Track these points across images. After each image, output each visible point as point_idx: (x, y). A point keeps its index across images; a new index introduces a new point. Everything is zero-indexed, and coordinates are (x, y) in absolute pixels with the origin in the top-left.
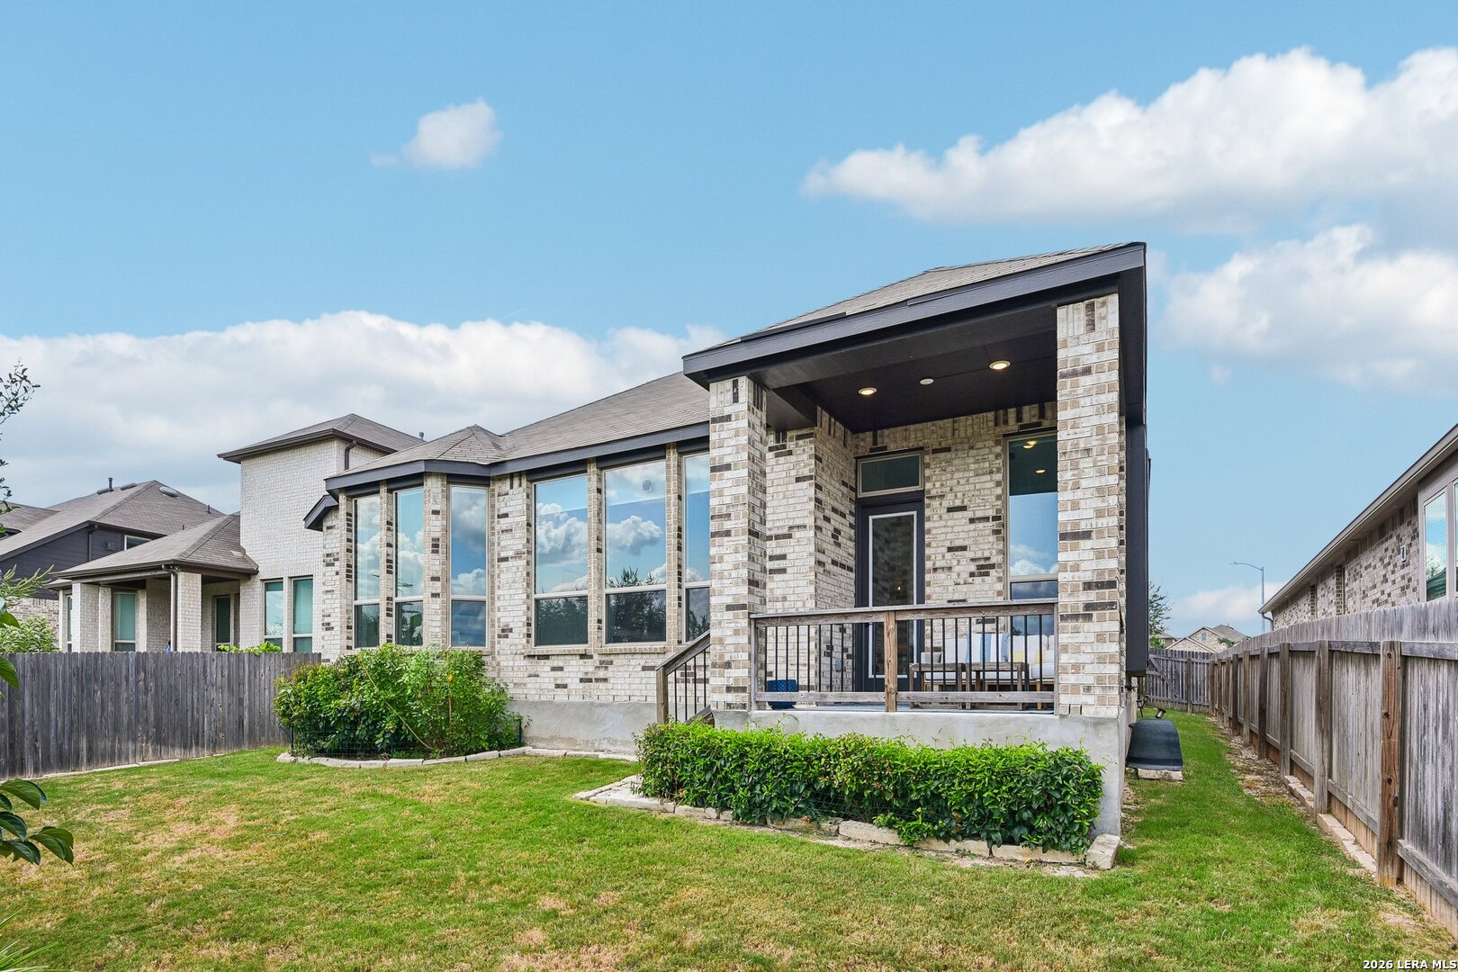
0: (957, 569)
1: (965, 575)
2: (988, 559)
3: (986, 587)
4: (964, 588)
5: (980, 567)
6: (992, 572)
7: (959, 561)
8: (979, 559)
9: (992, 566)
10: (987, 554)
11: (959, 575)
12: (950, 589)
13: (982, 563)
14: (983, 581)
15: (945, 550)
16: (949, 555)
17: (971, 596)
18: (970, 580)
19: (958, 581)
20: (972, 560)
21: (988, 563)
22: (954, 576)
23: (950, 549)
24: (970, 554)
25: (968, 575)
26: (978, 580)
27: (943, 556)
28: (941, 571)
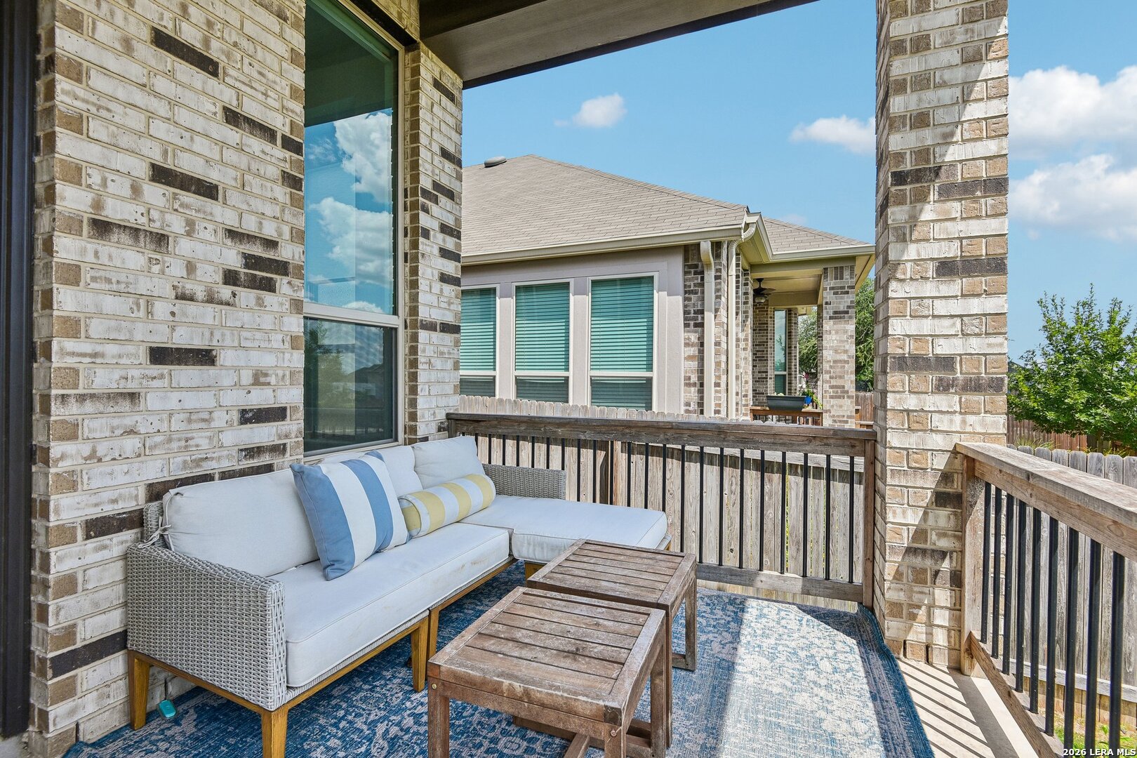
0: (185, 247)
1: (210, 276)
2: (271, 244)
3: (267, 322)
4: (209, 313)
5: (251, 261)
6: (282, 282)
7: (190, 224)
8: (250, 238)
9: (282, 268)
10: (269, 231)
11: (191, 268)
12: (161, 309)
13: (257, 250)
14: (260, 302)
15: (143, 171)
16: (156, 193)
17: (228, 342)
18: (225, 292)
19: (189, 287)
20: (232, 234)
21: (269, 255)
22: (177, 269)
23: (161, 175)
24: (224, 214)
25: (219, 278)
26: (247, 296)
27: (136, 190)
28: (125, 238)
